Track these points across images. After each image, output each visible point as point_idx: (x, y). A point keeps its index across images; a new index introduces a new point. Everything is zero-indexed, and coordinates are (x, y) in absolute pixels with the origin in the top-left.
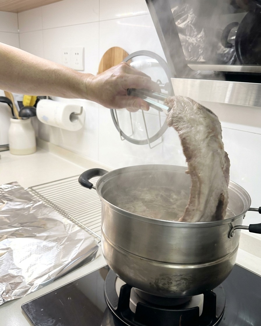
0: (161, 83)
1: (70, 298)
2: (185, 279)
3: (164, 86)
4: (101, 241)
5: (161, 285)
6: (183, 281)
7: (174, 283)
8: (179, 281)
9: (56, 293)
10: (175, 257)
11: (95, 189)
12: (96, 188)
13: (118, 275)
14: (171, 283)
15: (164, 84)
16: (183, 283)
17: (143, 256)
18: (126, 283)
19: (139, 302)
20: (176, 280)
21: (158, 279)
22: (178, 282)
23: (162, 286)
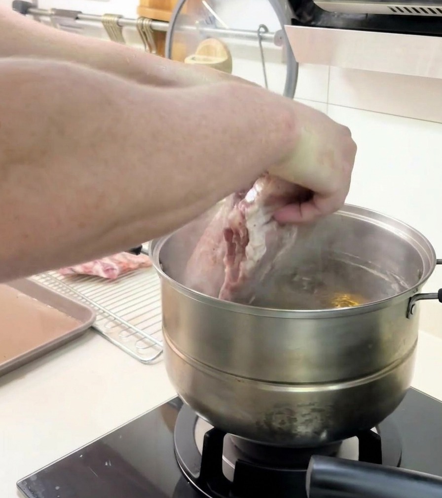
0: (267, 30)
1: (108, 463)
2: (320, 411)
3: (273, 36)
4: (164, 352)
5: (276, 424)
6: (315, 414)
7: (300, 419)
8: (309, 414)
9: (81, 456)
10: (301, 372)
11: (147, 254)
12: (150, 253)
13: (198, 414)
14: (295, 420)
15: (272, 33)
16: (316, 418)
17: (244, 375)
18: (213, 427)
19: (239, 460)
20: (304, 413)
21: (272, 414)
22: (307, 418)
23: (279, 426)
